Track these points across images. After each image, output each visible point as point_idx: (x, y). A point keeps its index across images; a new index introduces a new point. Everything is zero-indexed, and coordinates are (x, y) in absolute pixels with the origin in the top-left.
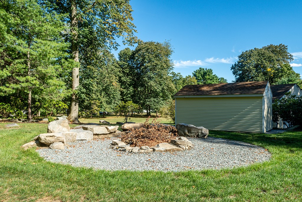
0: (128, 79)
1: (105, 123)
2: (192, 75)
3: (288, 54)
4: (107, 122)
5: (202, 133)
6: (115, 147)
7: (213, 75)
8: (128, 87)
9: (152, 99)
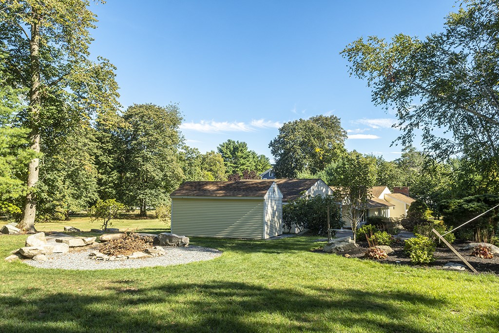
0: (110, 159)
1: (72, 230)
2: (216, 151)
3: (342, 130)
4: (75, 229)
5: (182, 242)
6: (94, 257)
7: (247, 151)
8: (111, 172)
9: (148, 191)
